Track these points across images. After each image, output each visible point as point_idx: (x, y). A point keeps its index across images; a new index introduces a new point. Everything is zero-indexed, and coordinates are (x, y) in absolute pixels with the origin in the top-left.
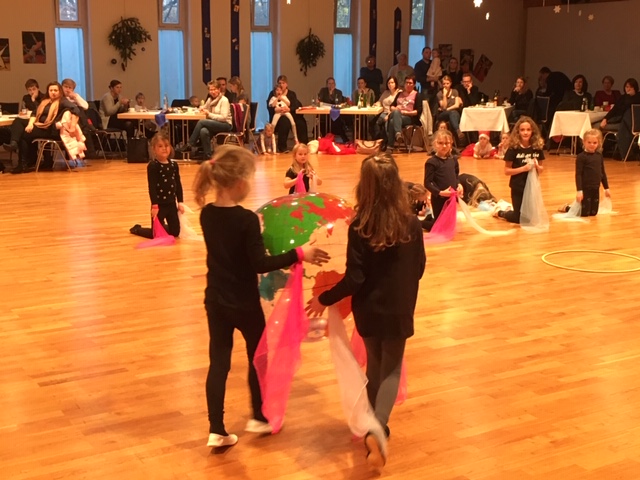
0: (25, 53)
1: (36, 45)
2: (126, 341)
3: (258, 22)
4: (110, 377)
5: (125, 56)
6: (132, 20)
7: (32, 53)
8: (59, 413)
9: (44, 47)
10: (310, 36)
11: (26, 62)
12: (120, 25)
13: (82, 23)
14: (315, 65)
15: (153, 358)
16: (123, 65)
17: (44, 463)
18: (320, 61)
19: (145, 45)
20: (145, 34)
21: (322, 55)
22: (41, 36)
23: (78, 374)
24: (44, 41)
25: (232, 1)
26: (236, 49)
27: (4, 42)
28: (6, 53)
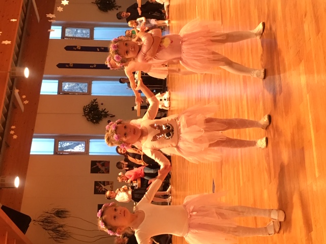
0: (103, 173)
5: (106, 115)
6: (84, 110)
9: (100, 162)
10: (97, 3)
11: (108, 172)
12: (87, 117)
13: (86, 139)
16: (111, 117)
20: (93, 103)
22: (93, 163)
24: (96, 161)
25: (74, 50)
26: (103, 49)
27: (97, 183)
28: (104, 183)
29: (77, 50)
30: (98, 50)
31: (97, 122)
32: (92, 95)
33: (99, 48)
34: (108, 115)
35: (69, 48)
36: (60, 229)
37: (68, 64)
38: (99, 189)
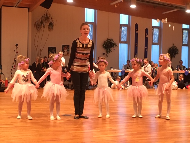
5: (108, 52)
6: (111, 39)
10: (173, 47)
12: (107, 41)
14: (175, 57)
16: (107, 55)
18: (177, 56)
19: (115, 48)
20: (115, 45)
21: (178, 53)
25: (146, 34)
26: (146, 50)
28: (68, 50)
29: (146, 36)
30: (146, 48)
31: (104, 47)
32: (120, 44)
33: (147, 48)
34: (108, 53)
35: (147, 30)
36: (42, 25)
37: (137, 30)
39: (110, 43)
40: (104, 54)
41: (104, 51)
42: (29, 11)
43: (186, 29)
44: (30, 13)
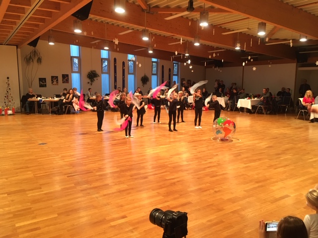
0: (63, 80)
1: (66, 78)
2: (93, 163)
3: (130, 72)
4: (88, 174)
5: (92, 81)
6: (94, 71)
7: (65, 80)
8: (73, 185)
9: (68, 78)
10: (145, 76)
11: (63, 83)
12: (90, 72)
13: (80, 72)
14: (146, 84)
15: (100, 168)
16: (91, 84)
17: (69, 200)
18: (148, 83)
19: (97, 78)
20: (98, 75)
21: (148, 81)
22: (67, 76)
23: (78, 173)
25: (123, 66)
26: (124, 79)
27: (57, 77)
28: (57, 80)
30: (123, 77)
31: (88, 77)
32: (102, 74)
35: (124, 63)
36: (31, 60)
37: (116, 63)
38: (54, 78)
39: (93, 74)
40: (88, 83)
41: (89, 80)
42: (17, 48)
43: (154, 62)
44: (19, 50)
